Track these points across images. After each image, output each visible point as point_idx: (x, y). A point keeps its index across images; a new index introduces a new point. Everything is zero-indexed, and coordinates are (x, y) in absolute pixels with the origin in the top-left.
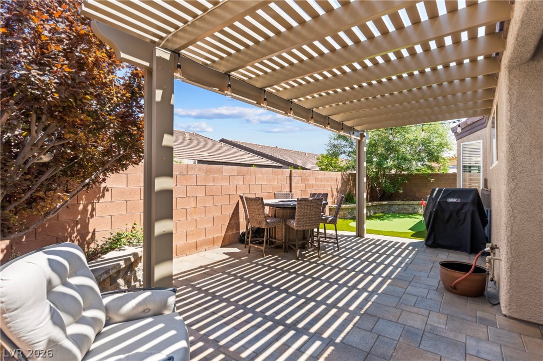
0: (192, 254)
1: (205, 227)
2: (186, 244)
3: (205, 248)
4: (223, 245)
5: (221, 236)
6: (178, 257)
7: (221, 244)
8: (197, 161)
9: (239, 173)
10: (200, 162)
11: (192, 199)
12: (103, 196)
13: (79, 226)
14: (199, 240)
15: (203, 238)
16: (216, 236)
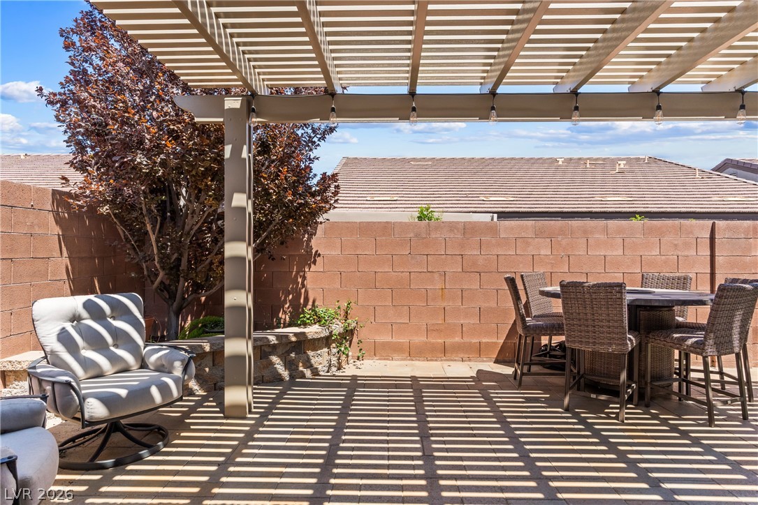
0: (436, 360)
1: (462, 322)
2: (426, 343)
3: (462, 356)
4: (500, 358)
5: (496, 344)
6: (412, 360)
7: (495, 356)
8: (496, 215)
9: (539, 234)
10: (503, 215)
11: (436, 276)
12: (315, 262)
13: (291, 297)
14: (449, 341)
15: (457, 339)
16: (484, 340)
